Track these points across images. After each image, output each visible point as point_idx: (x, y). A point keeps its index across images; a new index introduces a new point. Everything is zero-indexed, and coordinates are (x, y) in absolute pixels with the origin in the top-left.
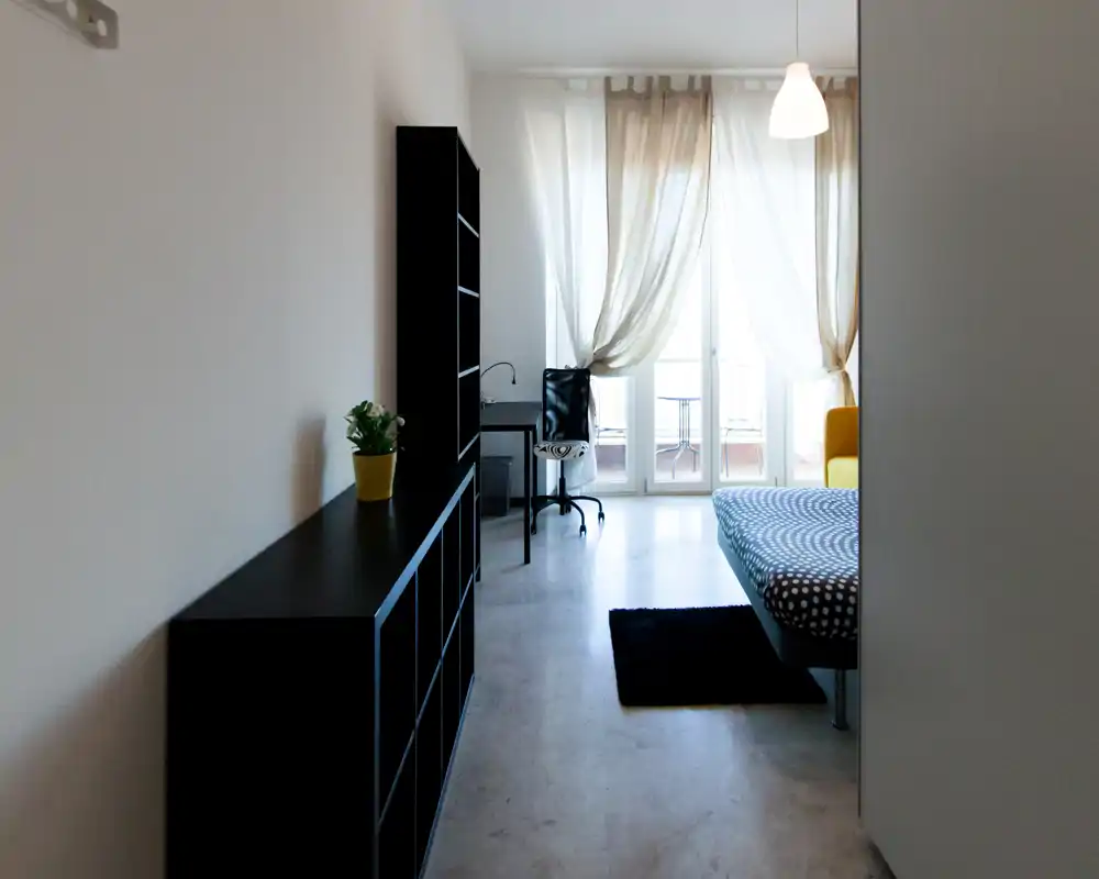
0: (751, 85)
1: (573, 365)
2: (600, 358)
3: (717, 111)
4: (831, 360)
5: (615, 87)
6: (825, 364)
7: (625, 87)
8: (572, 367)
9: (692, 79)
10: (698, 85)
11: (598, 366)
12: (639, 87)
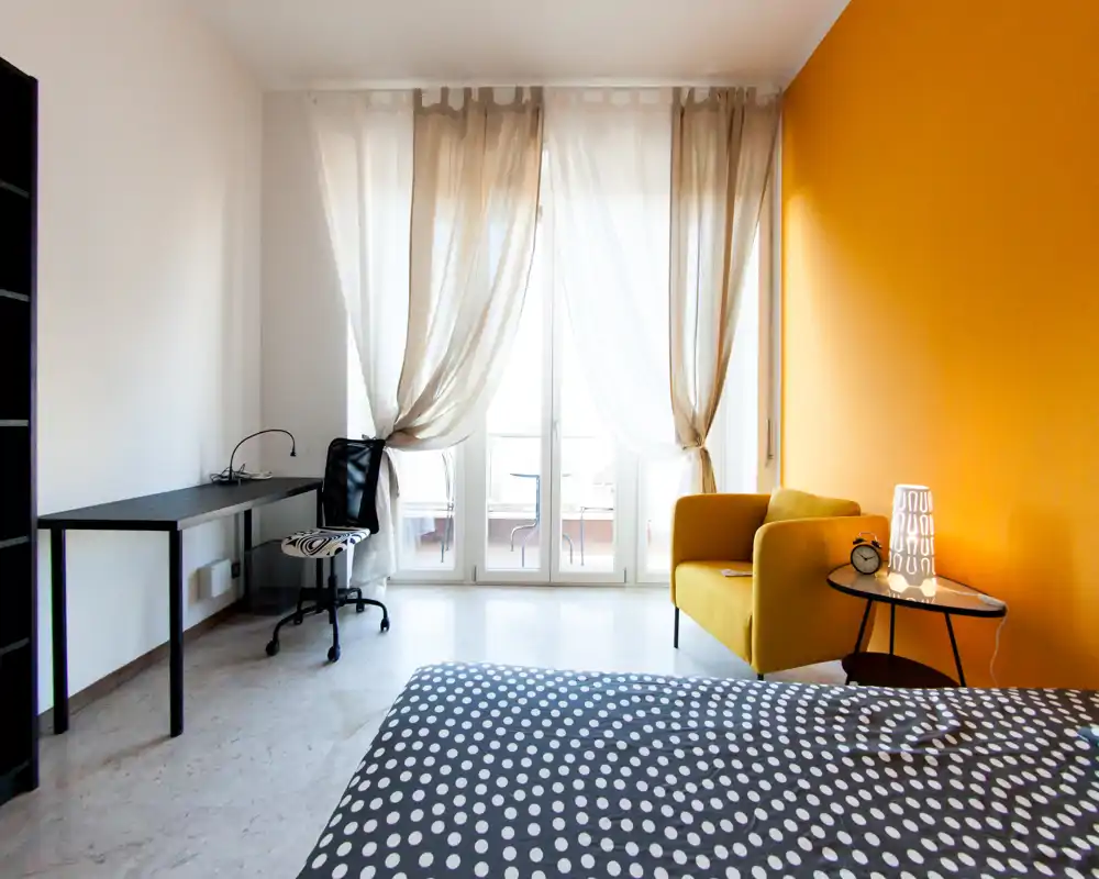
0: (589, 97)
1: (372, 435)
2: (403, 426)
3: (550, 133)
4: (687, 436)
5: (425, 103)
6: (679, 438)
7: (438, 101)
8: (371, 437)
9: (519, 91)
10: (527, 96)
11: (398, 437)
12: (456, 103)
